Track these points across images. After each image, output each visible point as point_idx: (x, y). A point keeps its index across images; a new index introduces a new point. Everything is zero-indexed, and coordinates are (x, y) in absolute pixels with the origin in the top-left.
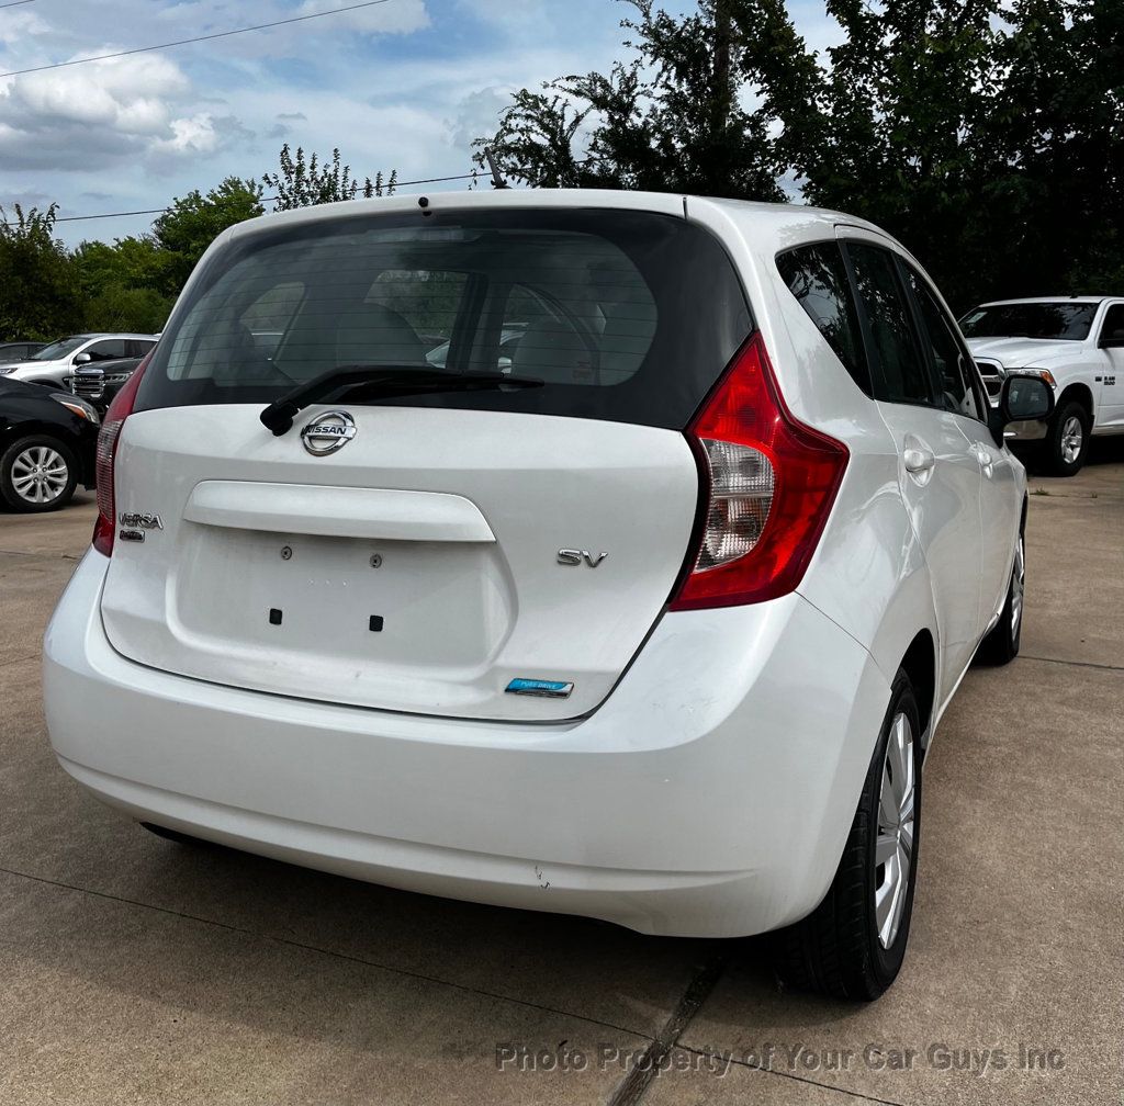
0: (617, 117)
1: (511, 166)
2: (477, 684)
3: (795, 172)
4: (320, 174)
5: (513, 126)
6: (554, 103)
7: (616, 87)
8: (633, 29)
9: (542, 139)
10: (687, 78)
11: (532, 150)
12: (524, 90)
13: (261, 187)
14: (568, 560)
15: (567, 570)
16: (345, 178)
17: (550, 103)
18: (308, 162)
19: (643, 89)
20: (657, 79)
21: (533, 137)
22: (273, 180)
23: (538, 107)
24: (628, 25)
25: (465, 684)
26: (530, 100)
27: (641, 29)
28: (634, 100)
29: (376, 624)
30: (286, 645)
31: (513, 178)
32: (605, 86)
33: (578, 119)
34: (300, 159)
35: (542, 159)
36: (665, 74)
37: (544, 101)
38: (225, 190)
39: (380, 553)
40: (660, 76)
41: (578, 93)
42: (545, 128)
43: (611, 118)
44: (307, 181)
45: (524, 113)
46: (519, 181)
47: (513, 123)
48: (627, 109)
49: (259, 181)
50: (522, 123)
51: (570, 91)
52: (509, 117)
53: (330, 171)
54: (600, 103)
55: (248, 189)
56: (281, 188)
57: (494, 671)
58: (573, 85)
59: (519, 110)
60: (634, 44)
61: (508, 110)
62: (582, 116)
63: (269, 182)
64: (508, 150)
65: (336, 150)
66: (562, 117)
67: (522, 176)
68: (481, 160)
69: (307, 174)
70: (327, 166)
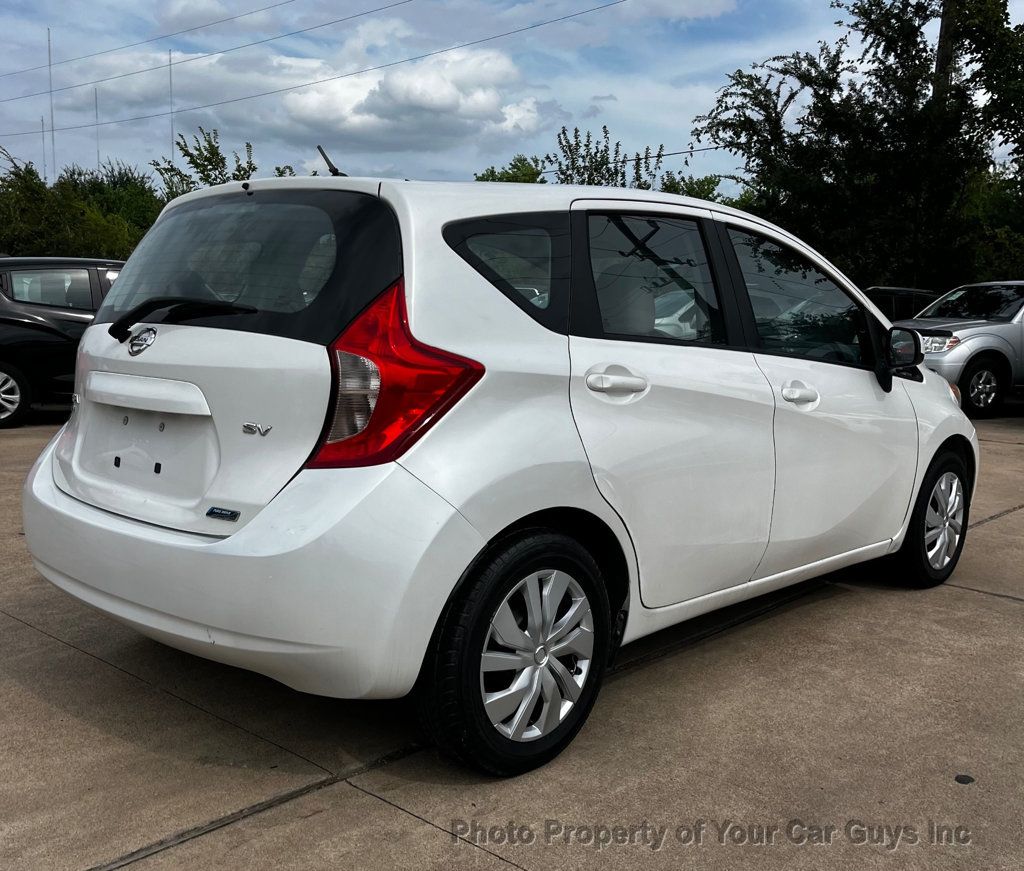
0: (822, 92)
1: (729, 139)
2: (194, 509)
3: (1001, 139)
4: (593, 151)
5: (730, 104)
6: (768, 81)
7: (823, 66)
8: (843, 8)
9: (755, 115)
10: (896, 52)
11: (747, 125)
12: (739, 71)
13: (543, 162)
14: (249, 430)
15: (249, 437)
16: (617, 152)
17: (763, 82)
18: (583, 140)
19: (849, 64)
20: (864, 55)
21: (748, 112)
22: (554, 159)
23: (753, 85)
24: (838, 5)
25: (190, 509)
26: (745, 80)
27: (851, 9)
28: (838, 75)
29: (158, 468)
30: (120, 481)
31: (731, 151)
32: (812, 63)
33: (792, 96)
34: (577, 138)
35: (757, 133)
36: (872, 50)
37: (758, 80)
38: (514, 166)
39: (164, 421)
40: (867, 51)
41: (785, 72)
42: (759, 104)
43: (816, 94)
44: (583, 157)
45: (739, 92)
46: (736, 153)
47: (729, 100)
48: (833, 84)
49: (541, 157)
50: (739, 101)
51: (777, 70)
52: (725, 95)
53: (601, 147)
54: (806, 80)
55: (533, 165)
56: (560, 164)
57: (204, 501)
58: (779, 65)
59: (733, 90)
60: (845, 24)
61: (723, 90)
62: (796, 93)
63: (551, 161)
64: (726, 125)
65: (605, 127)
66: (777, 94)
67: (738, 149)
68: (699, 135)
69: (582, 151)
70: (598, 143)
